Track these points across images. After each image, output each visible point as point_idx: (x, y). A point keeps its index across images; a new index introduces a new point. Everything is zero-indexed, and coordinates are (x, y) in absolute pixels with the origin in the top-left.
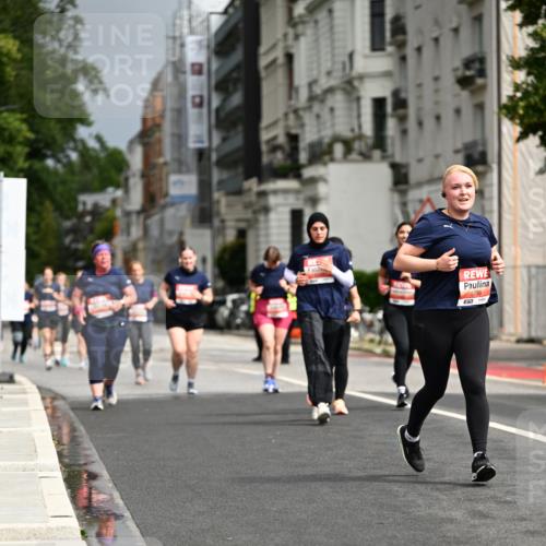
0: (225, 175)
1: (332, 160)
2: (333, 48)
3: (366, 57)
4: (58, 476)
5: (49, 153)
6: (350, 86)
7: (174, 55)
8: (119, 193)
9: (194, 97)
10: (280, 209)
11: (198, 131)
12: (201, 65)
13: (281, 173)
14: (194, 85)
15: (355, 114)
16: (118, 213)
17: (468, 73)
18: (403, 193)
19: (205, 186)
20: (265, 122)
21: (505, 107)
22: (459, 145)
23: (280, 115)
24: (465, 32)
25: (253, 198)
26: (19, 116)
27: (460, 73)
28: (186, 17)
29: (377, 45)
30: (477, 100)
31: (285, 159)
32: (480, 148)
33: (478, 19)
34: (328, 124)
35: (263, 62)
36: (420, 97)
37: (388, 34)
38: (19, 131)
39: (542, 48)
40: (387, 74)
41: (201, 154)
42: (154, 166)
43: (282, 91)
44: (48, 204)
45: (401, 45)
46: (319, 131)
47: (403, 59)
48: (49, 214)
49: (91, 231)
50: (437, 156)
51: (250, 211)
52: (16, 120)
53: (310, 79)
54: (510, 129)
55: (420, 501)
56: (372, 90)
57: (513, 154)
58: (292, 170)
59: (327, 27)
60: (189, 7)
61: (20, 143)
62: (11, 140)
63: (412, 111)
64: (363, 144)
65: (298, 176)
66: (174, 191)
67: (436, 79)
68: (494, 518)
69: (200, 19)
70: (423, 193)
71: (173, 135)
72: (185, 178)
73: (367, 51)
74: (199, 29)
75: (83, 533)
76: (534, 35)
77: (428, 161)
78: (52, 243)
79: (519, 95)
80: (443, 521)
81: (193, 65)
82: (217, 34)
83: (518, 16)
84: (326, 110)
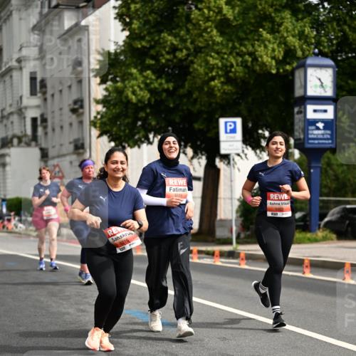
1: (12, 146)
2: (12, 94)
3: (28, 98)
6: (20, 112)
15: (23, 124)
17: (76, 107)
18: (46, 162)
21: (93, 121)
22: (71, 140)
24: (74, 88)
27: (72, 107)
29: (33, 93)
30: (80, 119)
32: (81, 142)
33: (80, 82)
34: (10, 129)
36: (53, 118)
37: (38, 88)
39: (109, 96)
40: (38, 107)
45: (44, 93)
46: (6, 132)
47: (45, 100)
50: (61, 145)
53: (2, 108)
54: (95, 132)
55: (54, 305)
56: (31, 114)
57: (97, 143)
59: (10, 84)
63: (49, 123)
64: (27, 139)
67: (61, 109)
68: (87, 312)
70: (55, 162)
73: (28, 95)
76: (106, 89)
77: (57, 147)
79: (99, 117)
80: (64, 314)
83: (98, 80)
84: (9, 122)
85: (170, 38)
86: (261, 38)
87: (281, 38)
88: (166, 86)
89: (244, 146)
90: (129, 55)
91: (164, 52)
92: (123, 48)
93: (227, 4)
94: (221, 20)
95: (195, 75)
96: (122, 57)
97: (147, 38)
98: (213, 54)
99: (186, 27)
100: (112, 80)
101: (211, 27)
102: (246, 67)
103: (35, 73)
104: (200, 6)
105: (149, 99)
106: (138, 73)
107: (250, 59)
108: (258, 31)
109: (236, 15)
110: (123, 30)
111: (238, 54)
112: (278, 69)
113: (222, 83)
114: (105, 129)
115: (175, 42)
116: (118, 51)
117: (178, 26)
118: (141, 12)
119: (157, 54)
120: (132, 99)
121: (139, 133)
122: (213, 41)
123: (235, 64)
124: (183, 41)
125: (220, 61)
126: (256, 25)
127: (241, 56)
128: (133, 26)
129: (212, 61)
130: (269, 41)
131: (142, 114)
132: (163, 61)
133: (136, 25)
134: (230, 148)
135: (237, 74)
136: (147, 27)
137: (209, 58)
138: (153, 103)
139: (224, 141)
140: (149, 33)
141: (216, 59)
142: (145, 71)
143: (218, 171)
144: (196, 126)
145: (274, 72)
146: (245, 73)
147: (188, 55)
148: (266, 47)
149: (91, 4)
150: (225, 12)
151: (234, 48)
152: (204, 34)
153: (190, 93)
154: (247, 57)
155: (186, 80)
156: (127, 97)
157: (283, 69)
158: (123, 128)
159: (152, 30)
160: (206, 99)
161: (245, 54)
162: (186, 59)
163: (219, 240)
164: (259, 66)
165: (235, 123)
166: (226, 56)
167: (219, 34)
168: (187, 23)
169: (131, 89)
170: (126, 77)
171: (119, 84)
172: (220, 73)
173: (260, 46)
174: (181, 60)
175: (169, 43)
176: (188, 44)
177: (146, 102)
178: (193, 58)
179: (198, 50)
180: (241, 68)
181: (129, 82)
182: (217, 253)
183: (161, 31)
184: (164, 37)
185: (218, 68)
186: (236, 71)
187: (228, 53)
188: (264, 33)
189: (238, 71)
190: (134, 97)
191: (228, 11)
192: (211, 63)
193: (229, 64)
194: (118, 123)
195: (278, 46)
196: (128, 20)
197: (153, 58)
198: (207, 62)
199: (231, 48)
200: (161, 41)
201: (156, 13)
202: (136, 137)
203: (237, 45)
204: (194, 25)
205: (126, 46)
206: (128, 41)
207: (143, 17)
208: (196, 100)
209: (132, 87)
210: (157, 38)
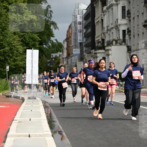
0: (87, 49)
1: (113, 45)
2: (113, 18)
3: (121, 20)
4: (46, 122)
5: (44, 43)
6: (117, 27)
7: (74, 20)
8: (61, 53)
9: (79, 30)
10: (100, 57)
11: (80, 38)
12: (81, 22)
13: (100, 48)
14: (79, 27)
15: (118, 34)
16: (61, 58)
17: (146, 24)
18: (130, 53)
19: (82, 51)
20: (96, 36)
23: (100, 34)
24: (145, 14)
25: (94, 54)
26: (37, 35)
27: (144, 24)
28: (77, 11)
29: (123, 17)
31: (101, 45)
34: (112, 36)
35: (96, 21)
36: (134, 30)
37: (126, 14)
38: (37, 38)
40: (126, 24)
41: (81, 44)
42: (70, 47)
43: (100, 28)
44: (44, 56)
45: (129, 17)
46: (109, 38)
47: (130, 20)
48: (44, 59)
49: (54, 63)
50: (138, 44)
51: (93, 57)
52: (36, 36)
53: (107, 26)
55: (134, 128)
56: (122, 28)
58: (103, 48)
59: (112, 13)
60: (78, 8)
61: (37, 41)
62: (35, 41)
63: (132, 33)
64: (120, 41)
66: (74, 53)
67: (138, 25)
69: (81, 11)
70: (135, 53)
71: (74, 39)
72: (77, 49)
73: (121, 19)
74: (80, 14)
75: (52, 135)
77: (136, 45)
78: (45, 65)
81: (79, 22)
82: (85, 14)
84: (111, 33)
103: (125, 7)
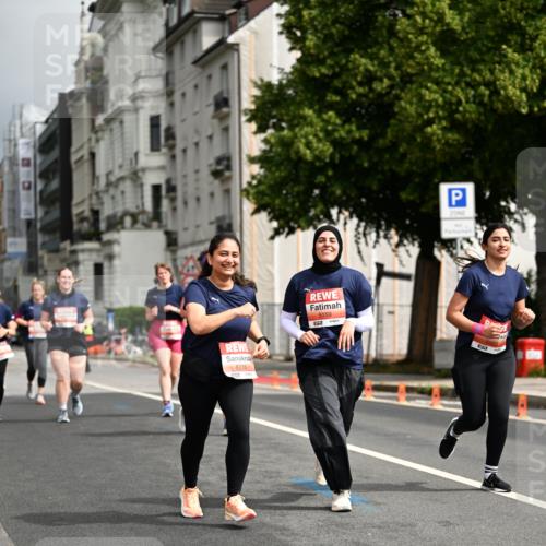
0: (47, 238)
1: (123, 228)
2: (123, 145)
3: (147, 155)
6: (136, 176)
7: (10, 152)
9: (24, 183)
10: (86, 263)
11: (27, 206)
12: (29, 160)
13: (87, 237)
14: (25, 175)
15: (139, 195)
17: (220, 168)
18: (174, 252)
19: (32, 246)
20: (75, 201)
21: (245, 190)
22: (213, 219)
23: (86, 195)
24: (217, 139)
25: (67, 254)
27: (213, 167)
28: (18, 125)
29: (155, 147)
30: (225, 187)
31: (90, 227)
32: (227, 221)
33: (226, 129)
34: (121, 203)
35: (74, 158)
36: (185, 184)
37: (162, 140)
39: (270, 150)
40: (162, 168)
41: (29, 223)
43: (88, 179)
45: (172, 147)
46: (114, 208)
47: (173, 157)
50: (198, 226)
53: (107, 171)
54: (249, 206)
56: (151, 179)
57: (251, 224)
58: (95, 235)
59: (119, 134)
60: (21, 118)
63: (179, 194)
64: (145, 217)
65: (99, 239)
66: (10, 250)
67: (197, 171)
69: (28, 127)
70: (188, 252)
71: (9, 210)
72: (18, 240)
73: (148, 151)
74: (28, 134)
76: (266, 141)
77: (192, 229)
79: (255, 182)
81: (23, 160)
82: (41, 137)
83: (253, 126)
84: (119, 193)
85: (363, 61)
86: (505, 60)
87: (535, 58)
88: (357, 135)
89: (478, 226)
90: (301, 88)
91: (354, 83)
92: (290, 77)
93: (450, 7)
94: (443, 32)
95: (402, 119)
96: (290, 92)
97: (329, 62)
98: (429, 85)
99: (389, 44)
100: (274, 126)
101: (426, 43)
102: (481, 104)
103: (158, 117)
104: (409, 11)
105: (332, 156)
106: (314, 115)
107: (487, 92)
108: (499, 49)
109: (466, 25)
110: (291, 49)
111: (468, 85)
112: (531, 107)
113: (444, 129)
114: (264, 202)
115: (372, 68)
116: (284, 82)
117: (376, 43)
118: (320, 23)
119: (344, 87)
120: (305, 155)
121: (315, 207)
122: (431, 65)
123: (463, 100)
124: (384, 65)
125: (442, 96)
126: (496, 39)
127: (473, 87)
128: (307, 43)
129: (428, 96)
130: (517, 64)
131: (321, 179)
132: (354, 96)
133: (311, 41)
134: (457, 229)
135: (468, 115)
136: (329, 44)
137: (423, 91)
138: (337, 161)
139: (446, 219)
140: (332, 54)
141: (435, 92)
142: (326, 113)
143: (438, 264)
144: (404, 196)
145: (524, 111)
146: (480, 114)
147: (391, 87)
148: (512, 72)
149: (242, 11)
150: (448, 19)
151: (462, 74)
152: (416, 54)
153: (394, 145)
154: (482, 88)
155: (388, 126)
156: (298, 152)
157: (539, 107)
158: (290, 200)
159: (336, 50)
160: (419, 154)
161: (479, 84)
162: (388, 93)
163: (439, 371)
164: (502, 102)
165: (464, 190)
166: (450, 88)
167: (438, 53)
168: (390, 38)
169: (303, 140)
170: (296, 122)
171: (286, 132)
172: (441, 113)
173: (502, 72)
174: (380, 95)
175: (362, 68)
176: (392, 70)
177: (327, 160)
178: (398, 91)
179: (407, 80)
180: (473, 106)
181: (301, 129)
182: (436, 391)
183: (351, 51)
184: (355, 59)
185: (438, 106)
186: (465, 111)
187: (453, 82)
188: (510, 51)
189: (469, 110)
190: (308, 151)
191: (454, 19)
192: (427, 98)
193: (454, 100)
194: (284, 192)
195: (531, 71)
196: (299, 33)
197: (337, 92)
198: (421, 98)
199: (459, 75)
200: (350, 65)
201: (341, 23)
202: (312, 213)
203: (467, 70)
204: (401, 40)
205: (296, 74)
206: (299, 66)
207: (323, 29)
208: (404, 156)
209: (306, 137)
210: (344, 61)
